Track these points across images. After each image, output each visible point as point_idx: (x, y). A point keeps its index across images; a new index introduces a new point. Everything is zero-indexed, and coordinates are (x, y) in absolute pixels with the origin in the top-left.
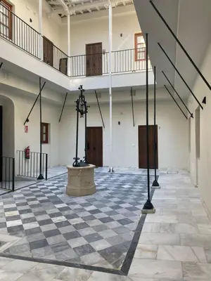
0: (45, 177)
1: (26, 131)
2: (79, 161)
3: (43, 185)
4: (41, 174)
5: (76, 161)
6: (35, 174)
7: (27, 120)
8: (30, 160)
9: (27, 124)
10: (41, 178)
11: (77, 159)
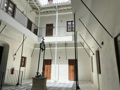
0: (20, 84)
1: (14, 60)
2: (39, 74)
3: (19, 88)
4: (18, 82)
5: (38, 74)
6: (15, 83)
7: (15, 54)
8: (13, 75)
9: (15, 56)
10: (18, 84)
11: (38, 73)
